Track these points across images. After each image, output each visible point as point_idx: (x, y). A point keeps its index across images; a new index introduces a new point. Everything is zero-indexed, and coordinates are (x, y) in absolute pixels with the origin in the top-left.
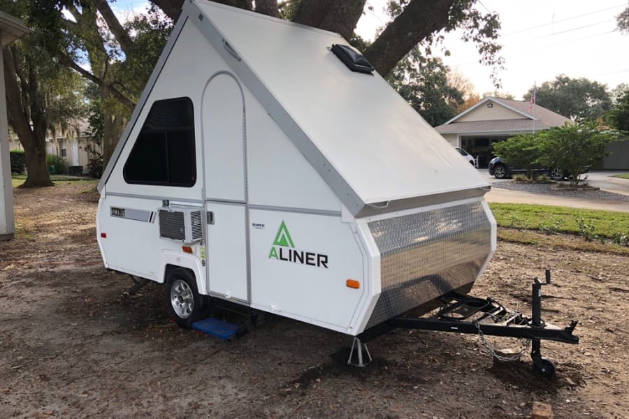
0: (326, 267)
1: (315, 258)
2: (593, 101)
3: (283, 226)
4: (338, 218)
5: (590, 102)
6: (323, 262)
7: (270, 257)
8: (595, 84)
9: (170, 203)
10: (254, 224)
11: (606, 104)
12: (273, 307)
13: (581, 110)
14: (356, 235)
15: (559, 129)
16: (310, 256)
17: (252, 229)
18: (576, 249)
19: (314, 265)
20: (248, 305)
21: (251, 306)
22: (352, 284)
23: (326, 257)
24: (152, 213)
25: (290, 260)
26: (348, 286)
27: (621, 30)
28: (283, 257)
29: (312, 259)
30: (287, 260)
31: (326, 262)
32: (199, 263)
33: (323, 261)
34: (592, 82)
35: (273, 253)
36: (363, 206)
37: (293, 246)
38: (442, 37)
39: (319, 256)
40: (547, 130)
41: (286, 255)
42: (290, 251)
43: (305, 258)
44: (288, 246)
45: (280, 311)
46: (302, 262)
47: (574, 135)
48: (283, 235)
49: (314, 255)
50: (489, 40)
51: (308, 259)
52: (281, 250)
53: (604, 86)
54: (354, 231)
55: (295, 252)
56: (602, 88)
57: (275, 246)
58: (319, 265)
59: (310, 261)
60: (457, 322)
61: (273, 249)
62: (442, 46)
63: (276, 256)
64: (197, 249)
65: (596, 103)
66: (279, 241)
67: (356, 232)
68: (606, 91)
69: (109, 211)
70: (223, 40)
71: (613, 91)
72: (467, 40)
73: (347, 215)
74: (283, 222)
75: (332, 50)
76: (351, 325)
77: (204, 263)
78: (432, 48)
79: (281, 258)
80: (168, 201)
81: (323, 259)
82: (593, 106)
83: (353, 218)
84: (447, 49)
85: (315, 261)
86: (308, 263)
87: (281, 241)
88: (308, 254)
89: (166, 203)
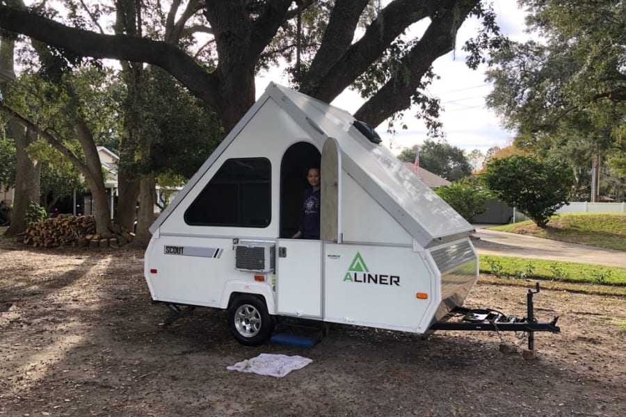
0: (398, 285)
1: (388, 279)
2: (454, 164)
3: (358, 255)
4: (409, 249)
5: (451, 164)
6: (395, 282)
7: (345, 280)
8: (455, 148)
9: (240, 241)
10: (329, 256)
11: (464, 166)
12: (347, 319)
13: (445, 171)
14: (425, 261)
15: (447, 187)
16: (383, 278)
17: (327, 260)
18: (494, 284)
19: (387, 284)
20: (321, 320)
21: (325, 320)
22: (422, 296)
23: (398, 278)
24: (218, 250)
25: (365, 281)
26: (418, 297)
27: (489, 108)
28: (358, 279)
29: (386, 280)
30: (361, 281)
31: (398, 281)
32: (269, 289)
33: (396, 280)
34: (453, 147)
35: (348, 277)
36: (432, 239)
37: (367, 271)
38: (402, 115)
39: (391, 277)
40: (438, 188)
41: (360, 277)
42: (365, 275)
43: (380, 280)
44: (362, 271)
45: (353, 322)
46: (376, 282)
47: (460, 193)
48: (358, 264)
49: (387, 276)
50: (433, 118)
51: (381, 279)
52: (356, 274)
53: (463, 151)
54: (423, 257)
55: (370, 276)
56: (461, 153)
57: (350, 272)
58: (391, 284)
59: (383, 281)
60: (479, 323)
61: (348, 274)
62: (401, 121)
63: (351, 279)
64: (269, 278)
65: (456, 165)
66: (354, 267)
67: (426, 259)
68: (464, 155)
69: (162, 250)
70: (307, 118)
71: (469, 155)
72: (419, 118)
73: (417, 247)
74: (358, 253)
75: (354, 124)
76: (420, 326)
77: (274, 289)
78: (394, 122)
79: (356, 280)
80: (238, 239)
81: (396, 279)
82: (454, 168)
83: (423, 249)
84: (405, 124)
85: (388, 281)
86: (381, 283)
87: (356, 267)
88: (381, 276)
89: (236, 240)
